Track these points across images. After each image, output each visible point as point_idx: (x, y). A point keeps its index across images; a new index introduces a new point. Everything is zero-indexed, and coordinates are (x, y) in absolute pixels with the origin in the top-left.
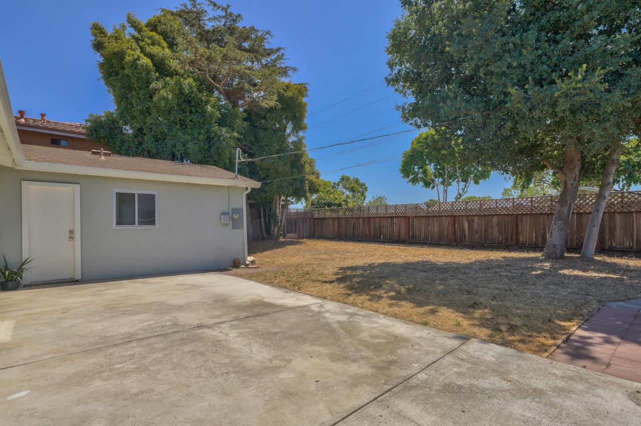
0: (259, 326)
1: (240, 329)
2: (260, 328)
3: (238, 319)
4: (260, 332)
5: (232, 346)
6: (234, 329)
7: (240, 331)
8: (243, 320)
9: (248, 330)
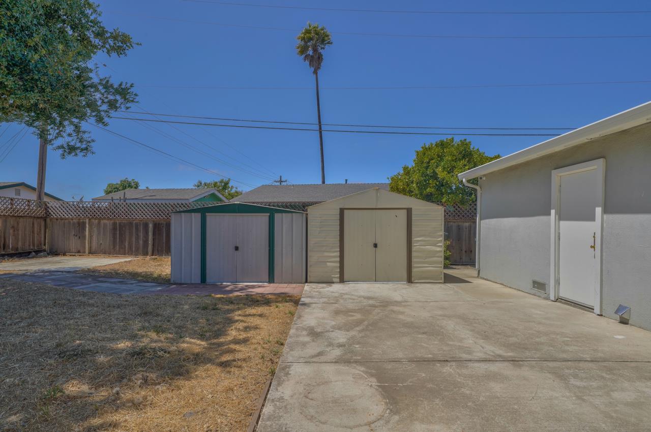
0: (437, 344)
1: (459, 346)
2: (436, 342)
3: (460, 361)
4: (439, 338)
5: (471, 333)
6: (466, 347)
7: (460, 344)
8: (453, 357)
9: (451, 343)
